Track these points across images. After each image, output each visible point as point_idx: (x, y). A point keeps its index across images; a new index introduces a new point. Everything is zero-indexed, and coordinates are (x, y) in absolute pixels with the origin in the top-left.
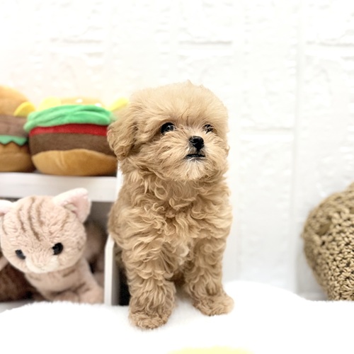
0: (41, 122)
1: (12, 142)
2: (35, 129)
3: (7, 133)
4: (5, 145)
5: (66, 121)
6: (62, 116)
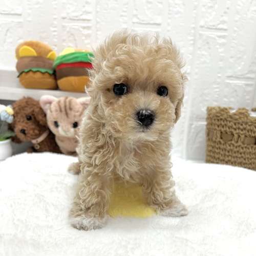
0: (65, 61)
1: (46, 72)
2: (61, 65)
3: (44, 67)
4: (43, 73)
5: (79, 60)
6: (77, 57)
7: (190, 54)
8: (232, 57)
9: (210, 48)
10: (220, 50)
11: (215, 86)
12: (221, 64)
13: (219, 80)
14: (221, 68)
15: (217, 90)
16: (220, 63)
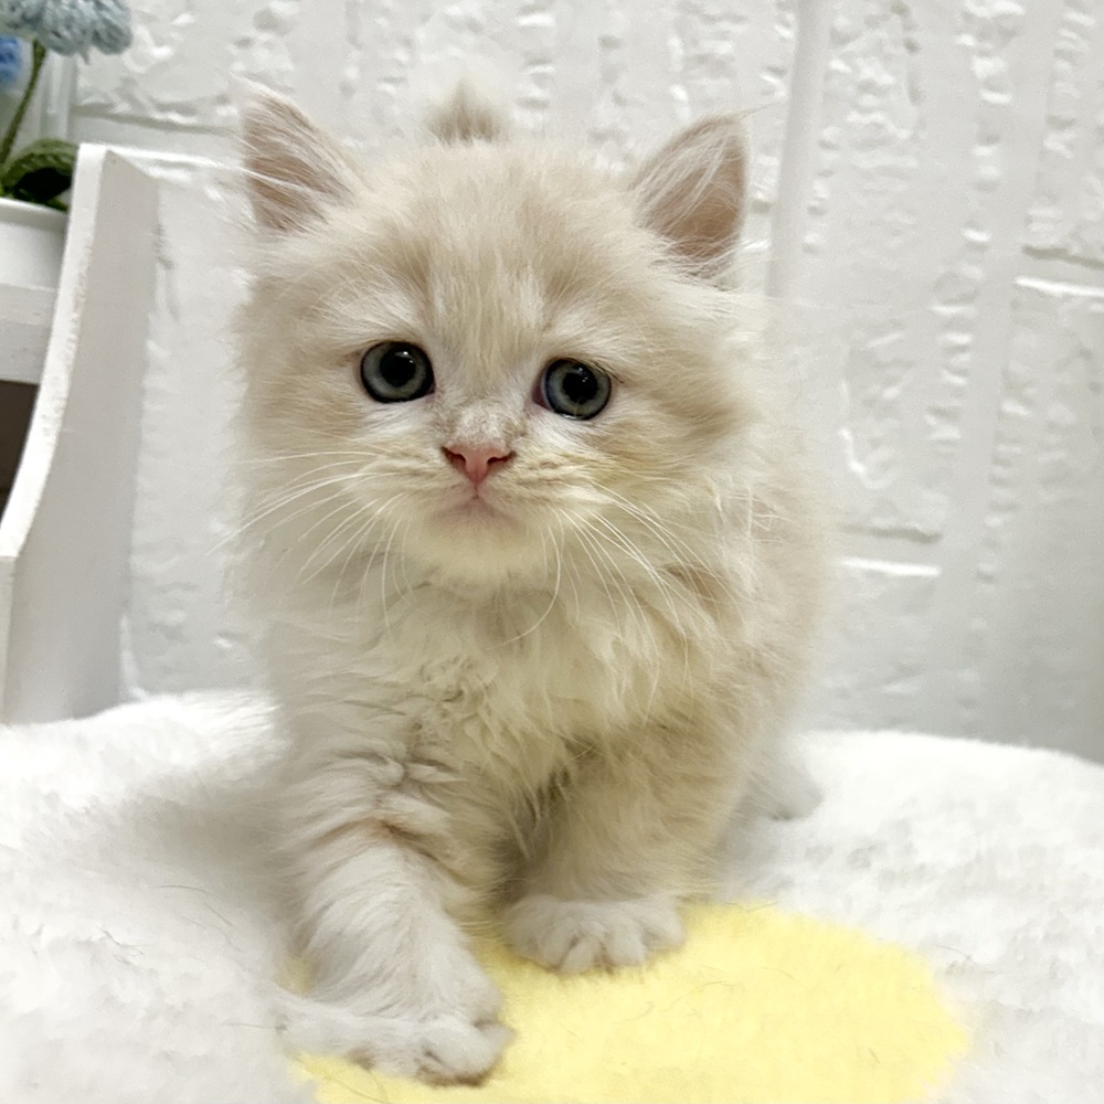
7: (777, 72)
8: (1061, 124)
9: (911, 47)
10: (983, 67)
11: (948, 311)
12: (988, 161)
13: (975, 272)
14: (985, 186)
15: (963, 339)
16: (984, 151)
